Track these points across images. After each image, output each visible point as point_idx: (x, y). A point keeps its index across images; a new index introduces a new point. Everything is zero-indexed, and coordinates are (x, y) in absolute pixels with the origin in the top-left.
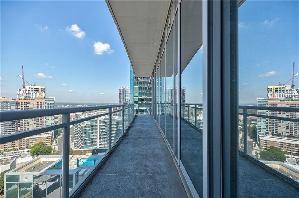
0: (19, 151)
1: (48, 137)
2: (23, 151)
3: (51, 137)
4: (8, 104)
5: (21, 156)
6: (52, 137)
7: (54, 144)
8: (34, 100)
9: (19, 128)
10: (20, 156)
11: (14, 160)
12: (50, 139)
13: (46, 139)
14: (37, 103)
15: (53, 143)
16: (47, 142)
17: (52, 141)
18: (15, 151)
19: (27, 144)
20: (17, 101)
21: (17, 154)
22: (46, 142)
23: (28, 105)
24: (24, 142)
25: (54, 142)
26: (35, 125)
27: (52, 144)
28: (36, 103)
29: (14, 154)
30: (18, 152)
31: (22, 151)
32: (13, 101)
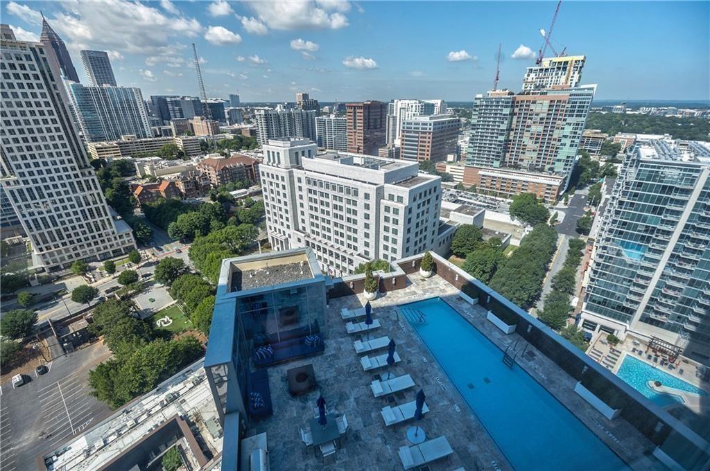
0: (497, 198)
1: (551, 185)
2: (503, 201)
3: (557, 188)
4: (500, 103)
5: (497, 210)
6: (561, 188)
7: (561, 204)
8: (547, 93)
9: (508, 155)
10: (495, 208)
11: (481, 211)
12: (556, 192)
13: (547, 189)
14: (551, 101)
15: (560, 202)
16: (547, 197)
17: (559, 198)
18: (492, 197)
19: (512, 189)
20: (515, 98)
21: (493, 202)
22: (546, 195)
23: (532, 107)
24: (508, 185)
25: (563, 201)
26: (535, 155)
27: (554, 204)
28: (549, 101)
29: (490, 201)
30: (496, 200)
31: (500, 199)
32: (509, 96)
